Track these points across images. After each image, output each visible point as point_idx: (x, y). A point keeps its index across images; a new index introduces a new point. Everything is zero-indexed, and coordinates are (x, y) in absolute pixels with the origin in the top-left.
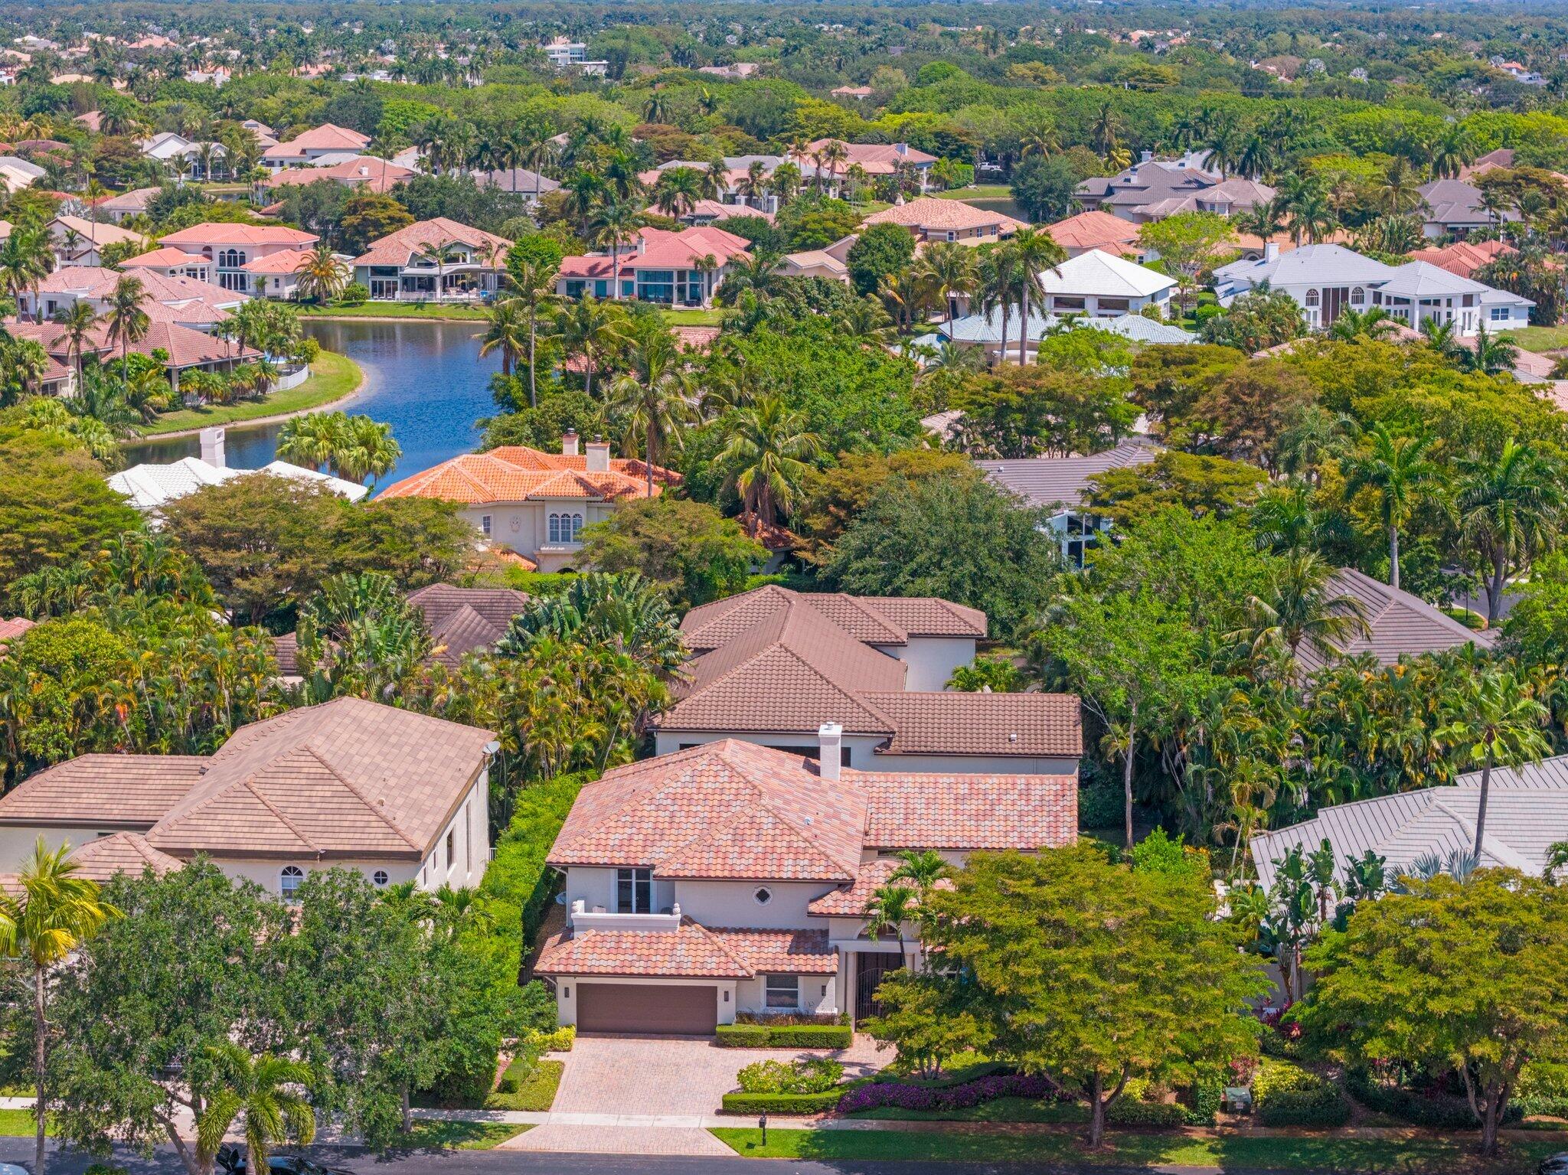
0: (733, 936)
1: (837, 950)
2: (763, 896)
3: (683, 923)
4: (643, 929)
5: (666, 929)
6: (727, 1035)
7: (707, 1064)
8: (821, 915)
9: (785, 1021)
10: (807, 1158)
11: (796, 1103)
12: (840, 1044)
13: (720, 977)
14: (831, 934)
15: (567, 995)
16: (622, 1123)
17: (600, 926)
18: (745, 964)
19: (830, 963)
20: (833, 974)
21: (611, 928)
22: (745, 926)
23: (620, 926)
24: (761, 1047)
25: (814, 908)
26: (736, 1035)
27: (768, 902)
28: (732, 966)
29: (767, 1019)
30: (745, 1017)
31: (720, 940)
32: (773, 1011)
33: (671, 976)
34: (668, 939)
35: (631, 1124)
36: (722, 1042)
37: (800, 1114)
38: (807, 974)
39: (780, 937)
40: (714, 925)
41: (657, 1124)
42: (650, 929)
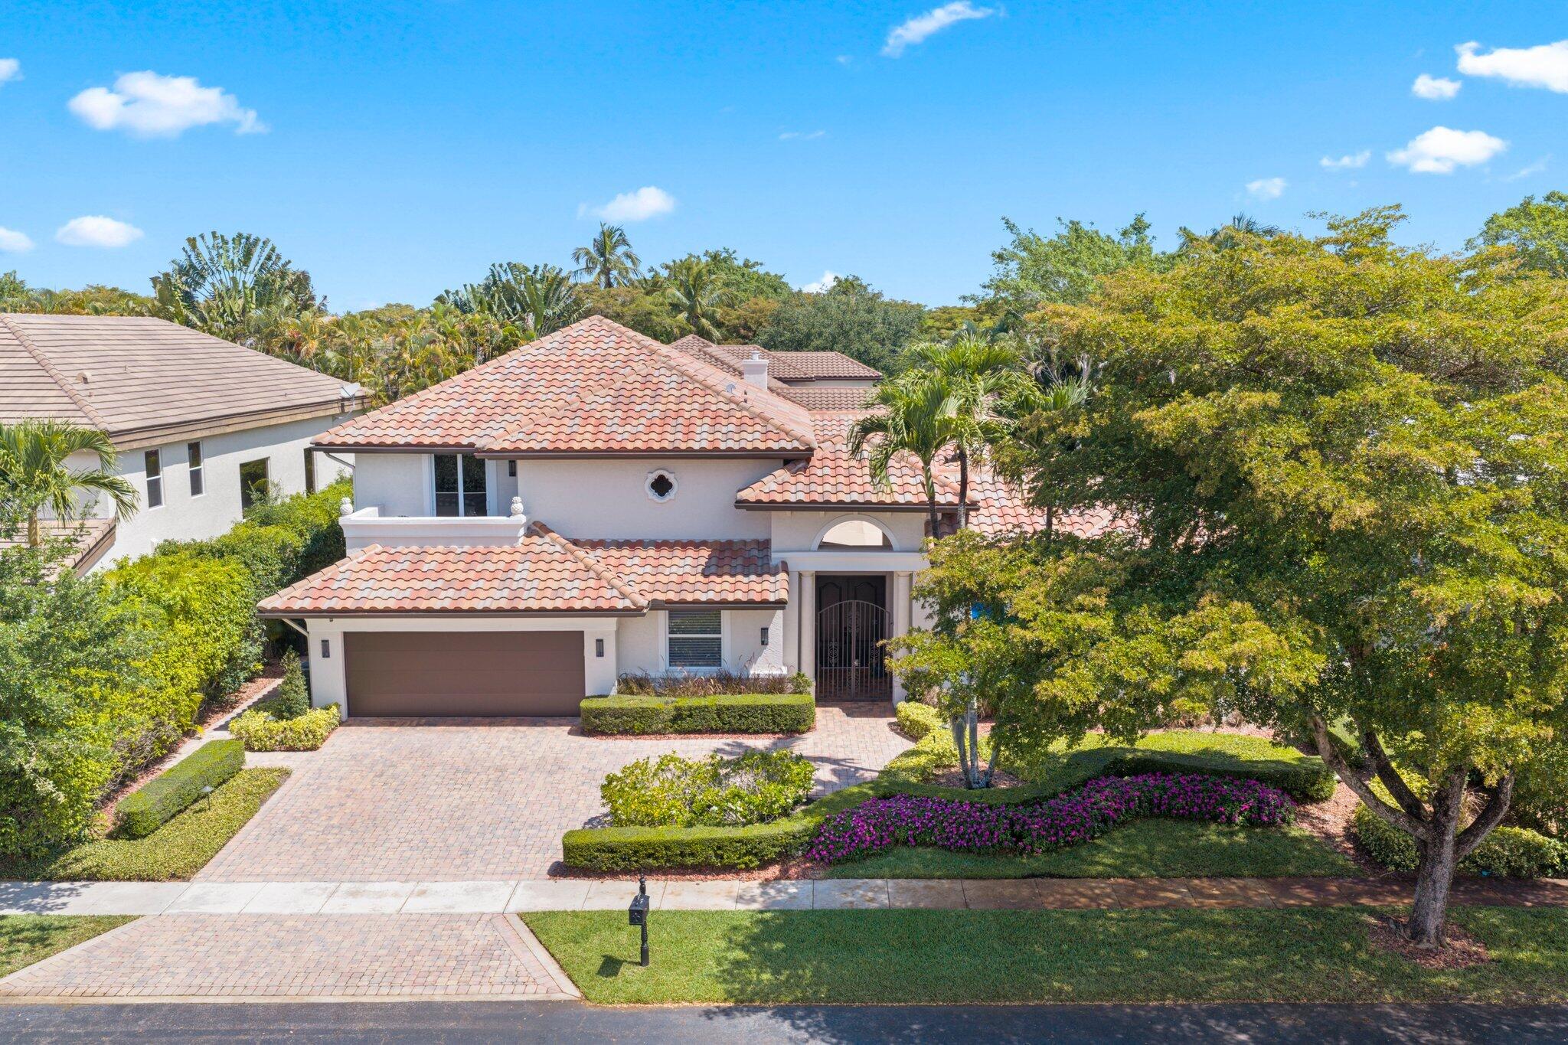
0: (614, 552)
1: (785, 567)
2: (661, 486)
3: (530, 532)
4: (461, 540)
5: (500, 540)
6: (599, 713)
7: (559, 766)
8: (758, 506)
9: (701, 686)
10: (744, 1003)
11: (719, 846)
12: (793, 725)
13: (584, 612)
14: (774, 545)
15: (326, 654)
16: (334, 907)
17: (389, 538)
18: (627, 590)
19: (775, 587)
20: (780, 604)
21: (407, 540)
22: (634, 538)
23: (425, 538)
24: (660, 733)
25: (749, 494)
26: (618, 713)
27: (671, 495)
28: (607, 593)
29: (671, 686)
30: (632, 684)
31: (591, 557)
32: (681, 672)
33: (500, 612)
34: (502, 554)
35: (358, 906)
36: (592, 725)
37: (730, 869)
38: (738, 605)
39: (691, 552)
40: (583, 536)
41: (416, 905)
42: (473, 540)
